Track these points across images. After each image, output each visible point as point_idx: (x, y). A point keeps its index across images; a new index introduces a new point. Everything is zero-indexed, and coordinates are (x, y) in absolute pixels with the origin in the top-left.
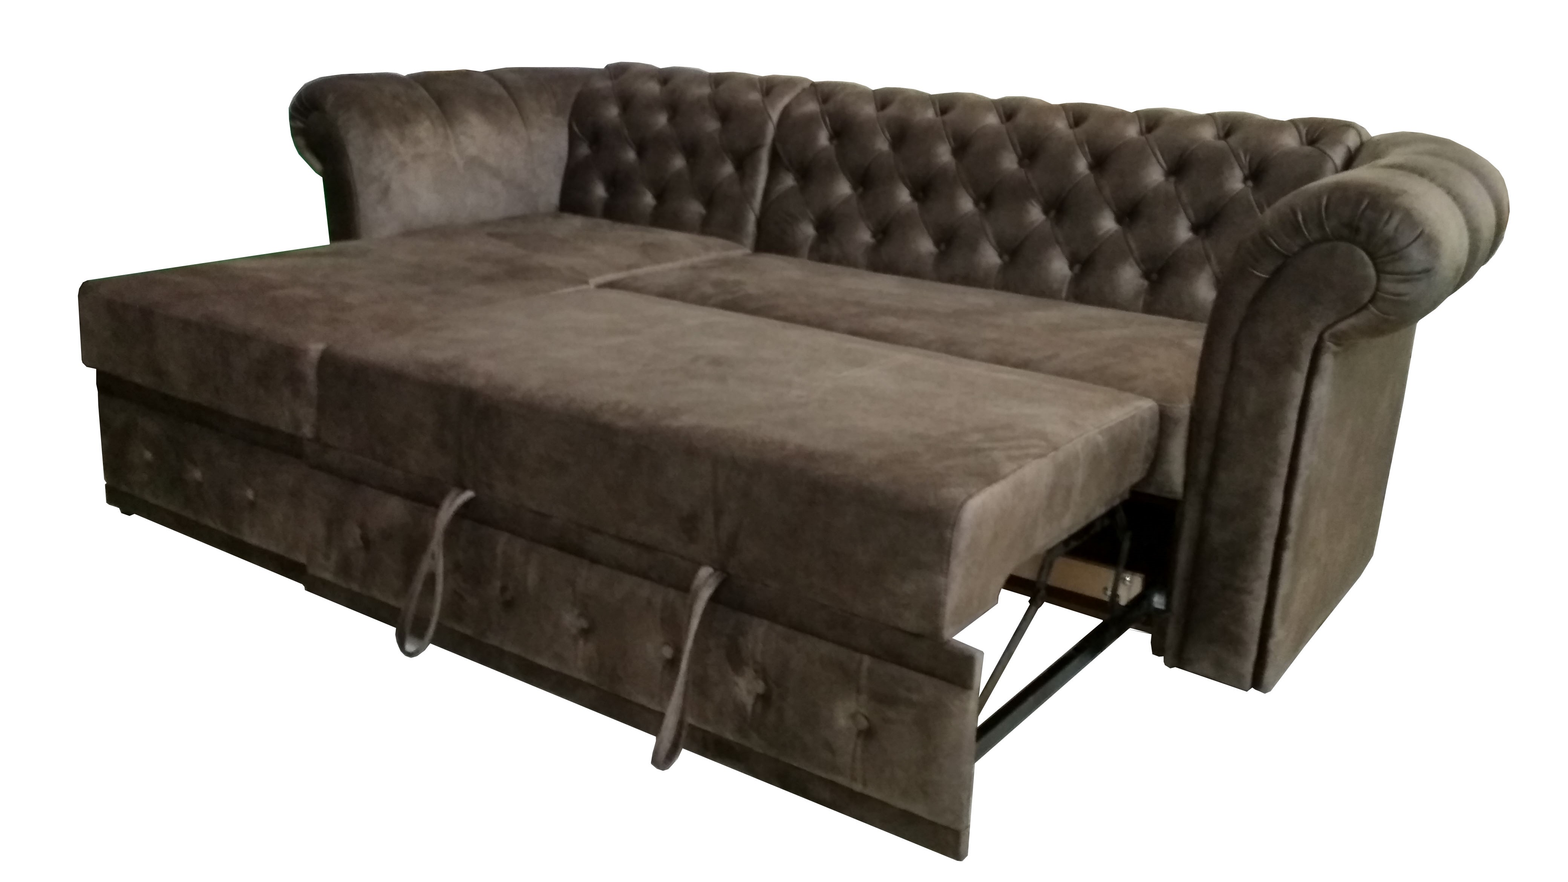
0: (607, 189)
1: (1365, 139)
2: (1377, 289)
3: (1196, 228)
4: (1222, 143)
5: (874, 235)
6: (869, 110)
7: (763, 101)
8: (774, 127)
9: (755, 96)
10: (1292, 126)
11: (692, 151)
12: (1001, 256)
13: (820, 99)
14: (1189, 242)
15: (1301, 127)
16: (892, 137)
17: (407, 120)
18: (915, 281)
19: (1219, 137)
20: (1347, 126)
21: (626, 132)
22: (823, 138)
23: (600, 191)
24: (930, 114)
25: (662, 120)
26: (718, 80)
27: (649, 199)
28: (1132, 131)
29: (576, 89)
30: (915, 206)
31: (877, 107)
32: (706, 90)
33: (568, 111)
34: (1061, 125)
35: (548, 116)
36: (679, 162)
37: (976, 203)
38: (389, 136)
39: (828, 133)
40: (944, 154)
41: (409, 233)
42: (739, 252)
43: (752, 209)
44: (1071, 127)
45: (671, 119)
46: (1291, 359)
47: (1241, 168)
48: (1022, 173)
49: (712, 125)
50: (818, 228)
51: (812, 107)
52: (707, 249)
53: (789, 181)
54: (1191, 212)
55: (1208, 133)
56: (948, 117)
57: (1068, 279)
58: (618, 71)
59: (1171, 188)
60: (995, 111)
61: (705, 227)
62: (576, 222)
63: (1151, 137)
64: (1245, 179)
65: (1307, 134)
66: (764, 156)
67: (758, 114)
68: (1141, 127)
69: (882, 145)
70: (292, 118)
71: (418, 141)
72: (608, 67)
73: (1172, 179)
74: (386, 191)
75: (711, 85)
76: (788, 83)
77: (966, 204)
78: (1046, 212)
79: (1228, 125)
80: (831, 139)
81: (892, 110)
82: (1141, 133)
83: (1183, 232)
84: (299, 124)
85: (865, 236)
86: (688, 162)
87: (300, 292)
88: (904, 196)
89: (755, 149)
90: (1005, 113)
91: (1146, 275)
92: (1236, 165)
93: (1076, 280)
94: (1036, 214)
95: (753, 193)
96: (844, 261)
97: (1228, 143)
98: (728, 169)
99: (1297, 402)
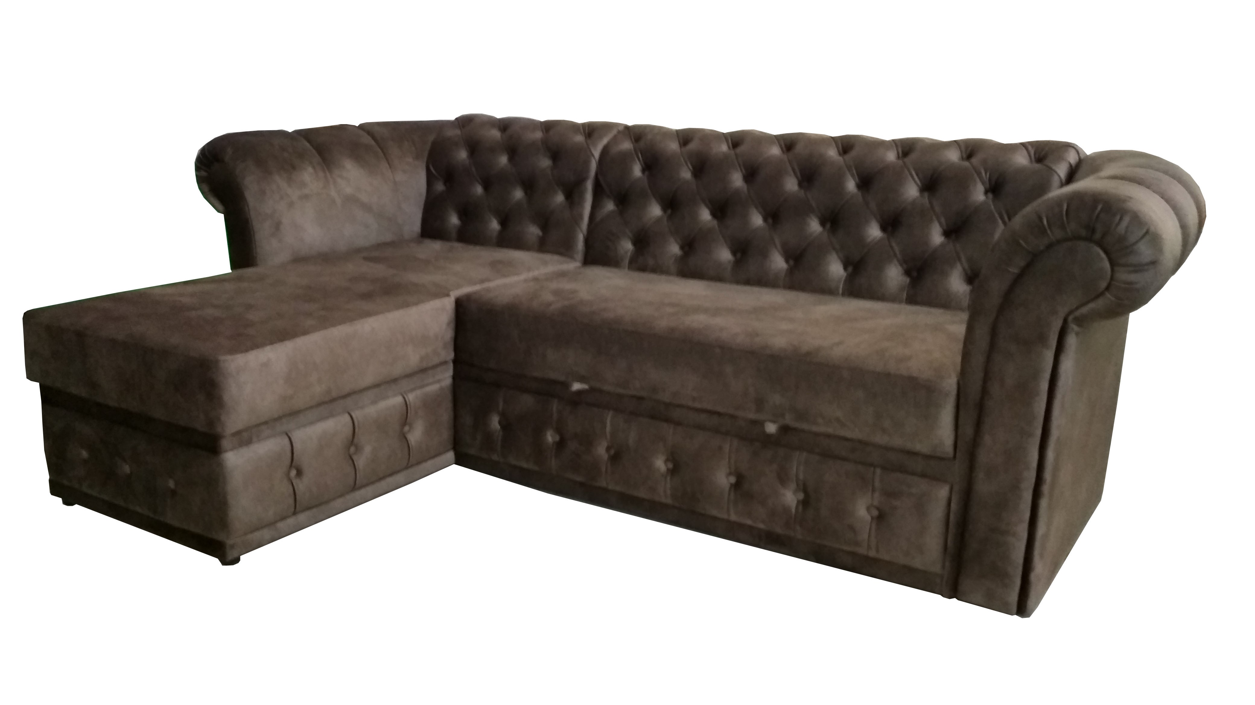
0: (460, 218)
1: (1082, 156)
2: (1112, 278)
3: (947, 233)
4: (966, 164)
5: (682, 248)
6: (674, 146)
7: (586, 142)
8: (596, 164)
9: (579, 138)
10: (1022, 147)
11: (529, 185)
12: (787, 261)
13: (633, 140)
14: (942, 245)
15: (1030, 148)
16: (694, 167)
17: (294, 168)
18: (719, 285)
19: (962, 159)
20: (1067, 146)
21: (473, 169)
22: (637, 171)
23: (454, 220)
24: (724, 148)
25: (504, 160)
26: (548, 126)
27: (495, 225)
28: (891, 156)
29: (431, 138)
30: (715, 223)
31: (680, 144)
32: (538, 135)
33: (426, 154)
34: (832, 153)
35: (410, 160)
36: (518, 194)
37: (765, 219)
38: (279, 181)
39: (640, 166)
40: (737, 180)
41: (299, 260)
42: (572, 265)
43: (582, 231)
44: (840, 154)
45: (511, 159)
46: (1042, 339)
47: (983, 183)
48: (802, 193)
49: (545, 163)
50: (635, 244)
51: (627, 145)
52: (545, 263)
53: (610, 206)
54: (943, 220)
55: (954, 156)
56: (739, 150)
57: (844, 278)
58: (465, 122)
59: (926, 200)
60: (778, 144)
61: (542, 246)
62: (436, 246)
63: (906, 160)
64: (986, 192)
65: (1035, 154)
66: (589, 185)
67: (583, 152)
68: (898, 153)
69: (686, 174)
70: (198, 168)
71: (303, 185)
72: (457, 119)
73: (926, 194)
74: (278, 226)
75: (542, 131)
76: (606, 127)
77: (757, 220)
78: (823, 223)
79: (970, 149)
80: (643, 171)
81: (692, 146)
82: (898, 157)
83: (937, 238)
84: (204, 174)
85: (674, 249)
86: (526, 193)
87: (210, 312)
88: (705, 215)
89: (580, 181)
90: (786, 145)
91: (907, 273)
92: (978, 180)
93: (851, 279)
94: (814, 226)
95: (581, 216)
96: (658, 269)
97: (970, 163)
98: (560, 198)
99: (1047, 375)
